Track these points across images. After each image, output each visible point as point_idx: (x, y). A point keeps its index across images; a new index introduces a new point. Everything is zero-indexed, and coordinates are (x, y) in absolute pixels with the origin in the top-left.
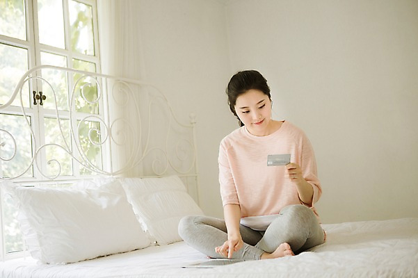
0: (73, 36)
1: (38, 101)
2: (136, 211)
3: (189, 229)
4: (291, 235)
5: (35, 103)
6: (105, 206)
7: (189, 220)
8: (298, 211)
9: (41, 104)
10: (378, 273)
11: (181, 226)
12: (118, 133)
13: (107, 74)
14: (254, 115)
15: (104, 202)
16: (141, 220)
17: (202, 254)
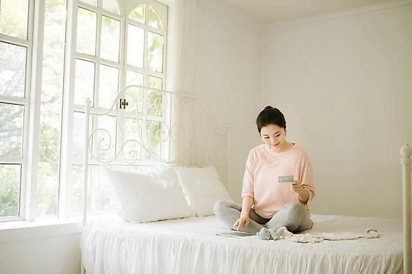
0: (149, 58)
1: (123, 106)
2: (184, 191)
3: (222, 210)
4: (289, 222)
5: (120, 107)
6: (165, 187)
7: (222, 203)
8: (296, 207)
9: (124, 108)
10: (329, 251)
11: (216, 208)
12: (176, 134)
13: (172, 91)
14: (272, 140)
15: (164, 184)
16: (186, 198)
17: (227, 226)
